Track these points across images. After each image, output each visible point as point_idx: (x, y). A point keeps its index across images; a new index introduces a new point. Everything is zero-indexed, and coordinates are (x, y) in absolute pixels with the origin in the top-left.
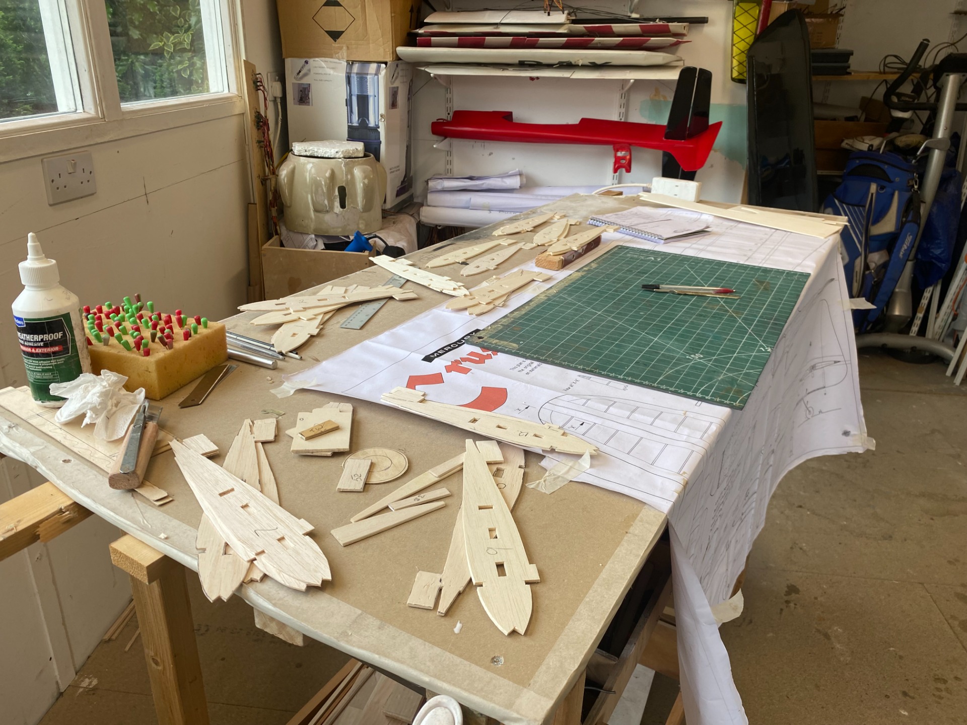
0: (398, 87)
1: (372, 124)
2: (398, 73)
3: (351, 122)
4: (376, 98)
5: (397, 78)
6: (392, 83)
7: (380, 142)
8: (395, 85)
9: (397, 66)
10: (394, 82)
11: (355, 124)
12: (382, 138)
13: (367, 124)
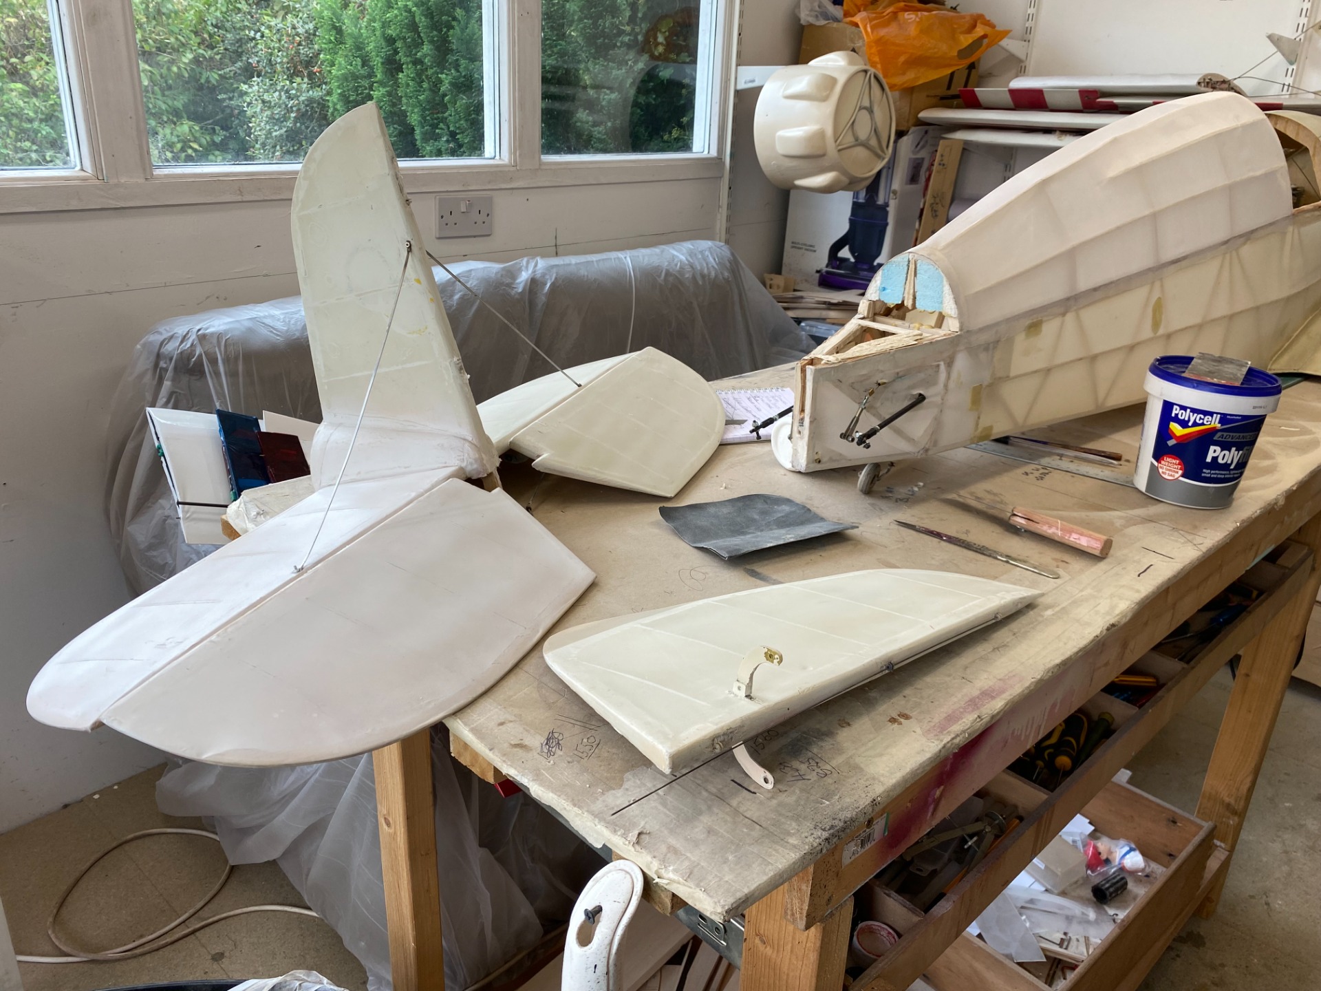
0: (923, 159)
1: (880, 201)
2: (927, 142)
3: (857, 198)
4: (890, 171)
5: (923, 147)
6: (914, 153)
7: (887, 224)
8: (919, 156)
9: (926, 132)
10: (918, 152)
11: (861, 200)
12: (891, 220)
13: (875, 201)
